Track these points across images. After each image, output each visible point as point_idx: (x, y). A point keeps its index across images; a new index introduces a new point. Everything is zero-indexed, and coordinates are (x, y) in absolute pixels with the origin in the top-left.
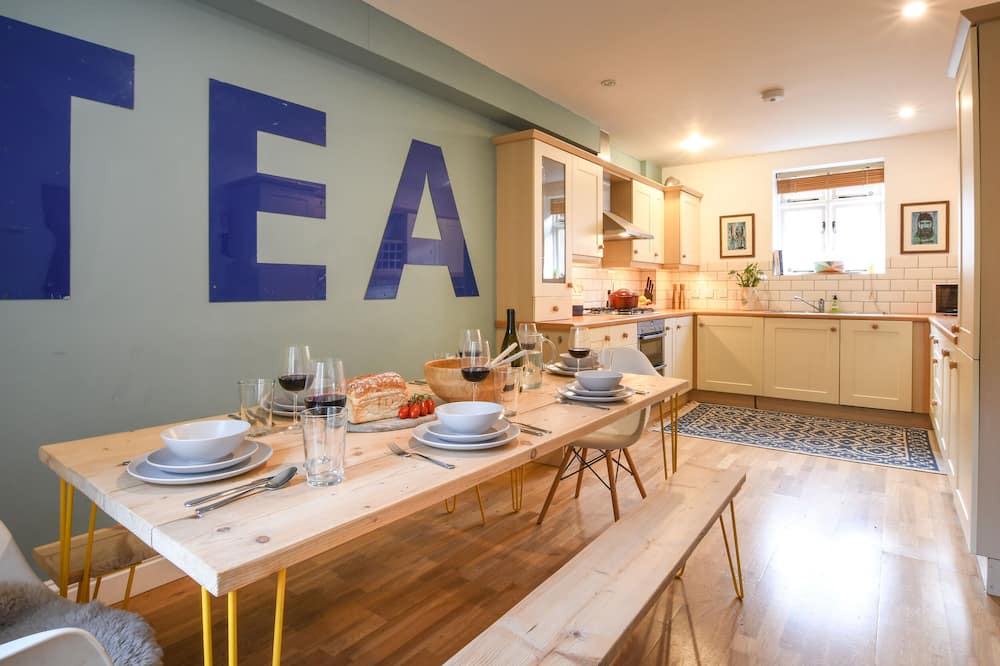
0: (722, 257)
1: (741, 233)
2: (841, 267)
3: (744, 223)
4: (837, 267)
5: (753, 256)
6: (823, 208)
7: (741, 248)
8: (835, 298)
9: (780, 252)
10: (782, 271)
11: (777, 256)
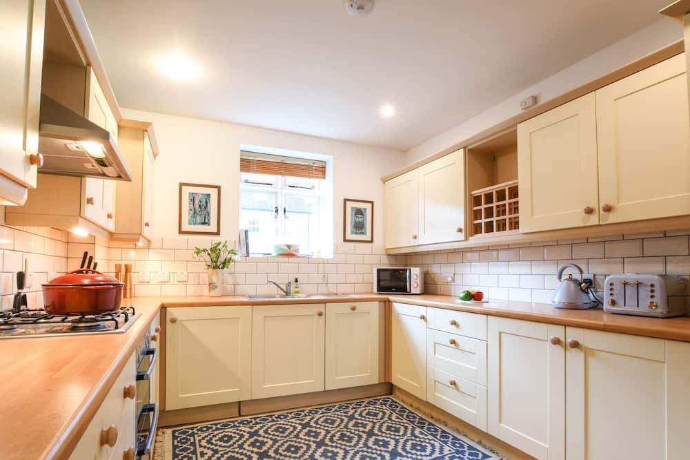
0: (181, 232)
1: (204, 206)
2: (297, 251)
3: (209, 195)
4: (295, 251)
5: (218, 233)
6: (276, 193)
7: (204, 223)
8: (296, 281)
9: (246, 232)
10: (248, 252)
11: (243, 236)
